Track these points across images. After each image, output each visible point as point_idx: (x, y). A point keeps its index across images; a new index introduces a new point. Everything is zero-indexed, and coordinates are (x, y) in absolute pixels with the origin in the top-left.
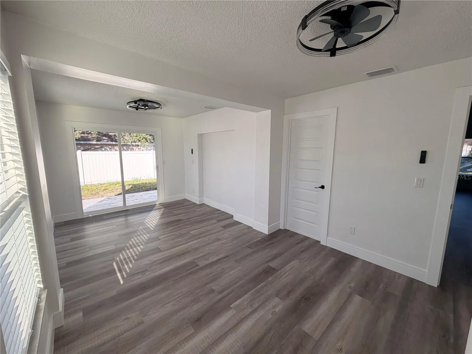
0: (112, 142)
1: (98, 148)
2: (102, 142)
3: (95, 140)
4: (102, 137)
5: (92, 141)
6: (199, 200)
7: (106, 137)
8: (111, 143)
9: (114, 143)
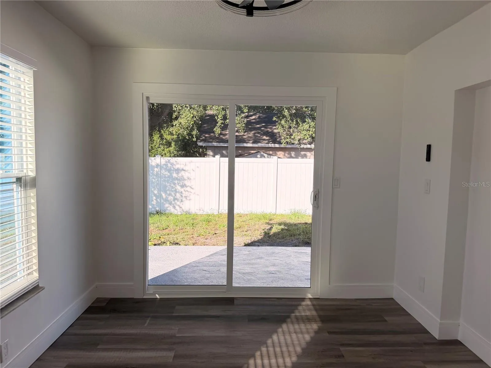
0: (275, 143)
1: (252, 154)
2: (260, 145)
3: (251, 142)
4: (262, 136)
5: (247, 143)
6: (441, 324)
7: (267, 136)
8: (272, 145)
9: (277, 145)
